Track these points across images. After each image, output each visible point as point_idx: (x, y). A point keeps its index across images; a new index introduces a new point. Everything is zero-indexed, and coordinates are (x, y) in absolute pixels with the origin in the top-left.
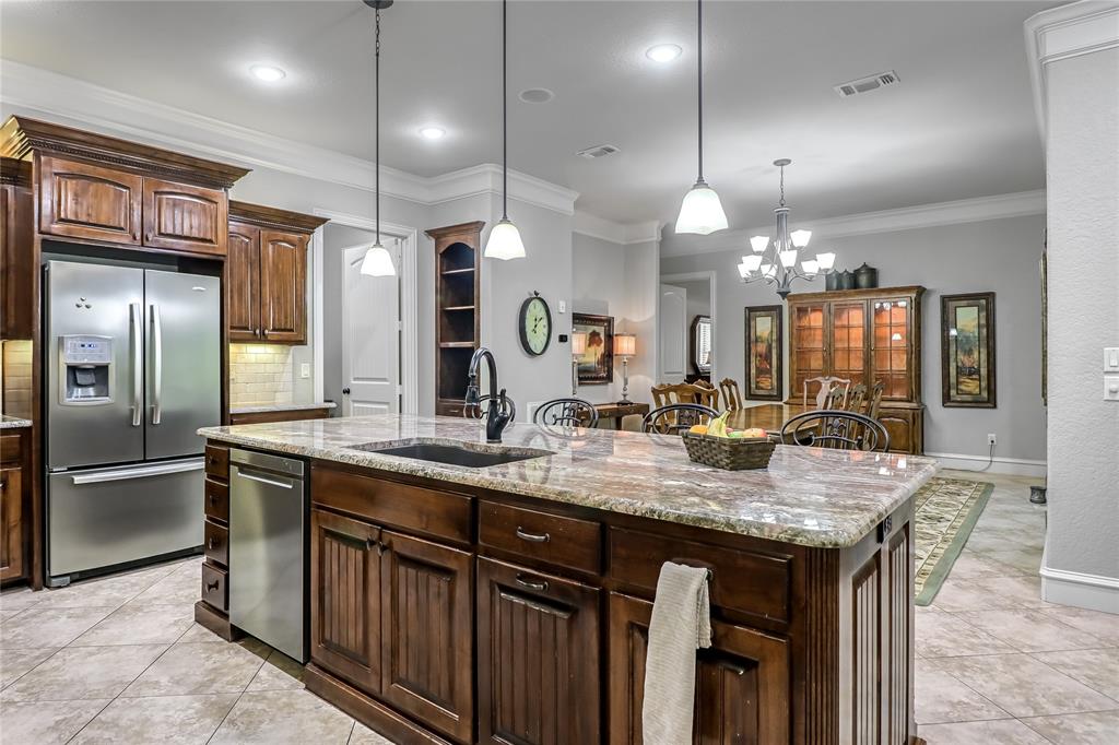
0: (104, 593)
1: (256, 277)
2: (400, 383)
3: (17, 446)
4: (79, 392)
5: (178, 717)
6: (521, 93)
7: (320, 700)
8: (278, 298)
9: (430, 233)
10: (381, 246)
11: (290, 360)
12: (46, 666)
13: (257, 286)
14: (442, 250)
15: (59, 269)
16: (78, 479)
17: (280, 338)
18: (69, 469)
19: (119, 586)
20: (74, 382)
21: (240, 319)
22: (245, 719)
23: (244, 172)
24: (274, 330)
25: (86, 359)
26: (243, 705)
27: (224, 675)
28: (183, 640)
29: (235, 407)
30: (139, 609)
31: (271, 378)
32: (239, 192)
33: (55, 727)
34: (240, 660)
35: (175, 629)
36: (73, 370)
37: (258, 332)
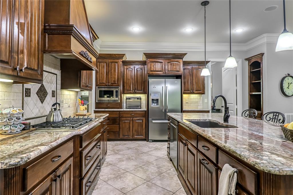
0: (156, 145)
1: (191, 78)
2: (237, 105)
3: (144, 114)
4: (153, 104)
5: (153, 171)
6: (264, 10)
7: (179, 179)
8: (197, 83)
9: (246, 59)
10: (206, 68)
11: (202, 98)
12: (140, 155)
13: (191, 80)
14: (250, 64)
15: (151, 80)
16: (153, 122)
17: (197, 93)
18: (152, 119)
19: (159, 144)
20: (153, 102)
21: (188, 88)
22: (163, 177)
23: (186, 54)
24: (196, 90)
25: (155, 98)
26: (164, 174)
27: (165, 167)
28: (163, 158)
29: (185, 109)
30: (159, 149)
31: (197, 102)
32: (185, 59)
33: (135, 166)
34: (170, 165)
35: (163, 155)
36: (153, 100)
37: (192, 91)
